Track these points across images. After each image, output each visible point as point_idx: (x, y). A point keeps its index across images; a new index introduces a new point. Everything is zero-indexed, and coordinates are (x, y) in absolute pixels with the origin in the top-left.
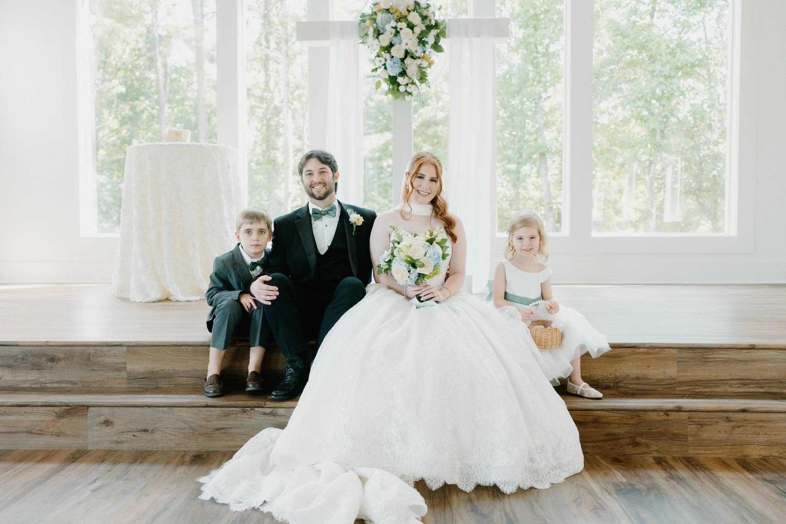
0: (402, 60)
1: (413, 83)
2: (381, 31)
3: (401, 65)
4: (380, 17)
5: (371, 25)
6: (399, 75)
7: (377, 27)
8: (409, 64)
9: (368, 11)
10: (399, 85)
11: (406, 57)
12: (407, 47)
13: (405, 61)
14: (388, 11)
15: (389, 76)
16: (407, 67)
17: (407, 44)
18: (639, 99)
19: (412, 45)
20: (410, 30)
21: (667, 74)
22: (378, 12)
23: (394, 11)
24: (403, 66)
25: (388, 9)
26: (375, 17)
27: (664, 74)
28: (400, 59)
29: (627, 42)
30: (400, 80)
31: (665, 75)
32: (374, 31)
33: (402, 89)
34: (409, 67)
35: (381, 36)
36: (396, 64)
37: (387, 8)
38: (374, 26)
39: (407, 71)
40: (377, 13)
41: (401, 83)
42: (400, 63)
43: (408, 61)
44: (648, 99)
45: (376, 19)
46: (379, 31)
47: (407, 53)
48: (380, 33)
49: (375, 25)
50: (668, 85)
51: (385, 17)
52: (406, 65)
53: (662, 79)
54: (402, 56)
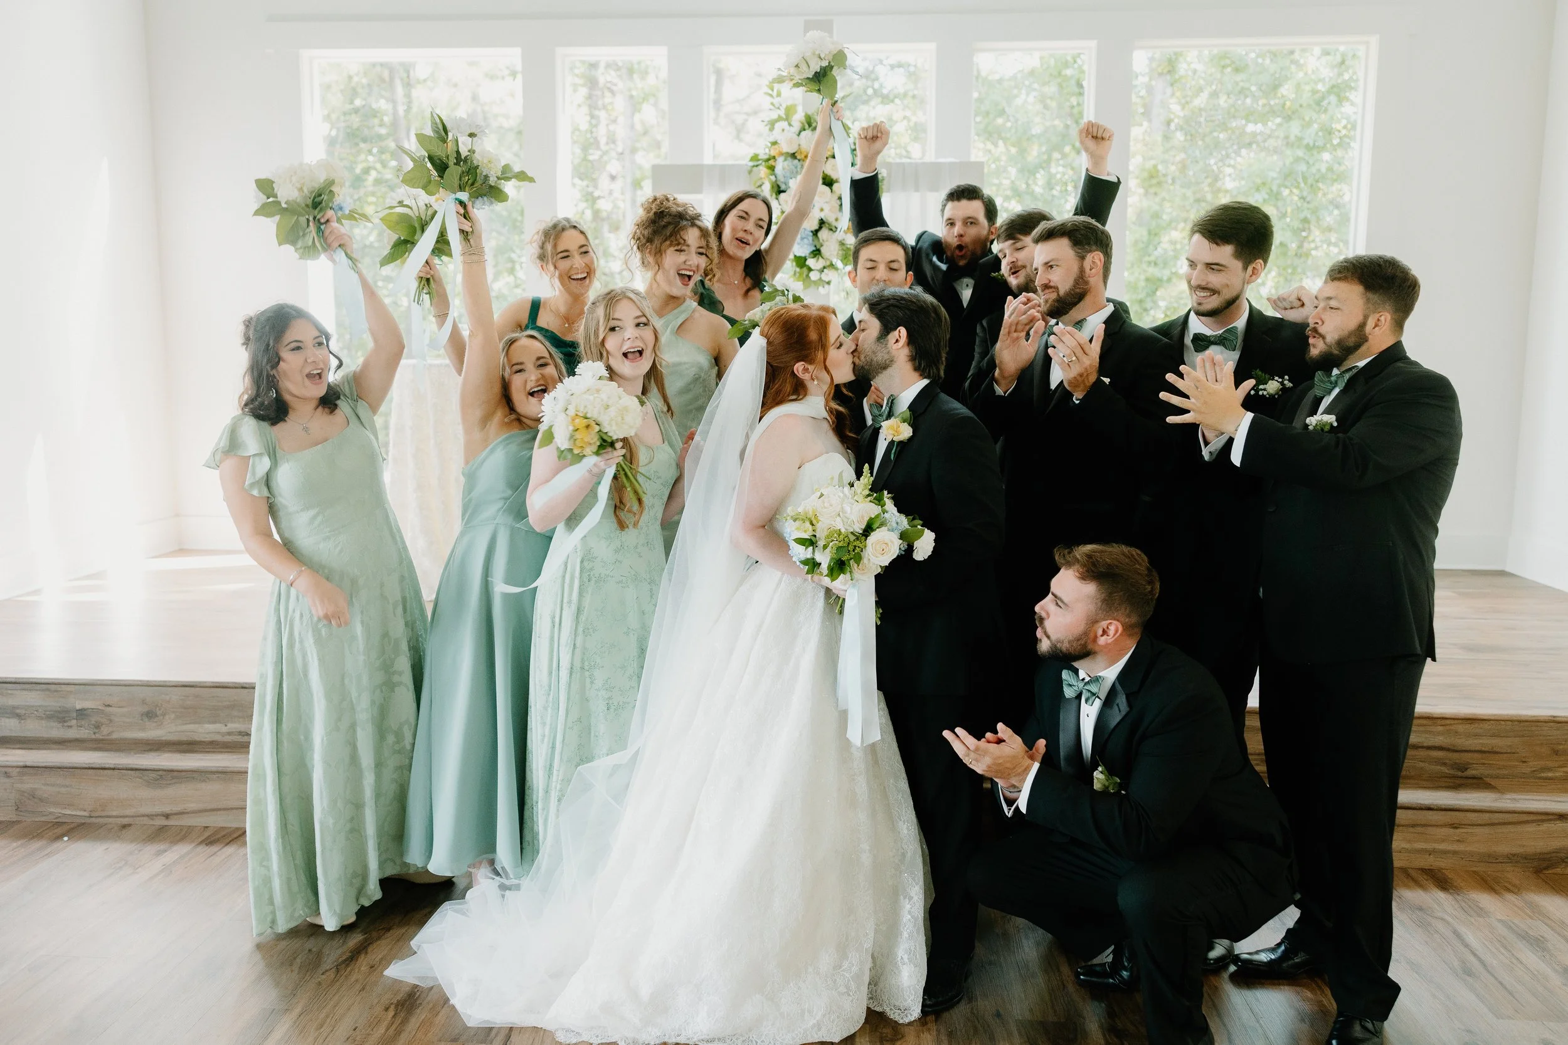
0: (815, 233)
1: (832, 266)
2: (783, 187)
3: (813, 240)
4: (781, 165)
5: (768, 177)
6: (810, 254)
7: (776, 181)
8: (825, 239)
9: (763, 153)
10: (810, 270)
11: (820, 228)
12: (822, 215)
13: (820, 234)
14: (793, 156)
15: (795, 256)
16: (823, 243)
17: (822, 210)
18: (1258, 190)
19: (830, 210)
20: (827, 189)
21: (1311, 144)
22: (779, 157)
23: (803, 157)
24: (816, 243)
25: (794, 153)
26: (773, 164)
27: (1305, 142)
28: (812, 232)
29: (1242, 81)
30: (811, 262)
31: (1308, 145)
32: (773, 187)
33: (814, 276)
34: (825, 244)
35: (782, 195)
36: (805, 240)
37: (792, 152)
38: (770, 179)
39: (823, 250)
40: (777, 158)
41: (813, 268)
42: (811, 238)
43: (824, 234)
44: (1275, 188)
45: (774, 167)
46: (779, 187)
47: (822, 223)
48: (781, 189)
49: (773, 178)
50: (1311, 162)
51: (788, 166)
52: (821, 241)
53: (1300, 153)
54: (815, 226)
